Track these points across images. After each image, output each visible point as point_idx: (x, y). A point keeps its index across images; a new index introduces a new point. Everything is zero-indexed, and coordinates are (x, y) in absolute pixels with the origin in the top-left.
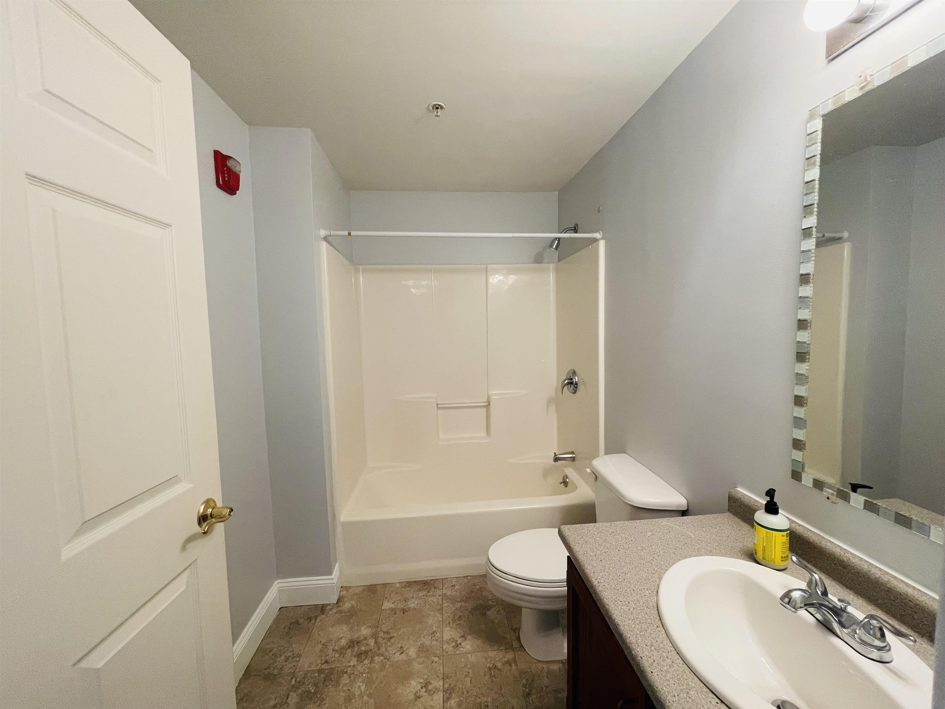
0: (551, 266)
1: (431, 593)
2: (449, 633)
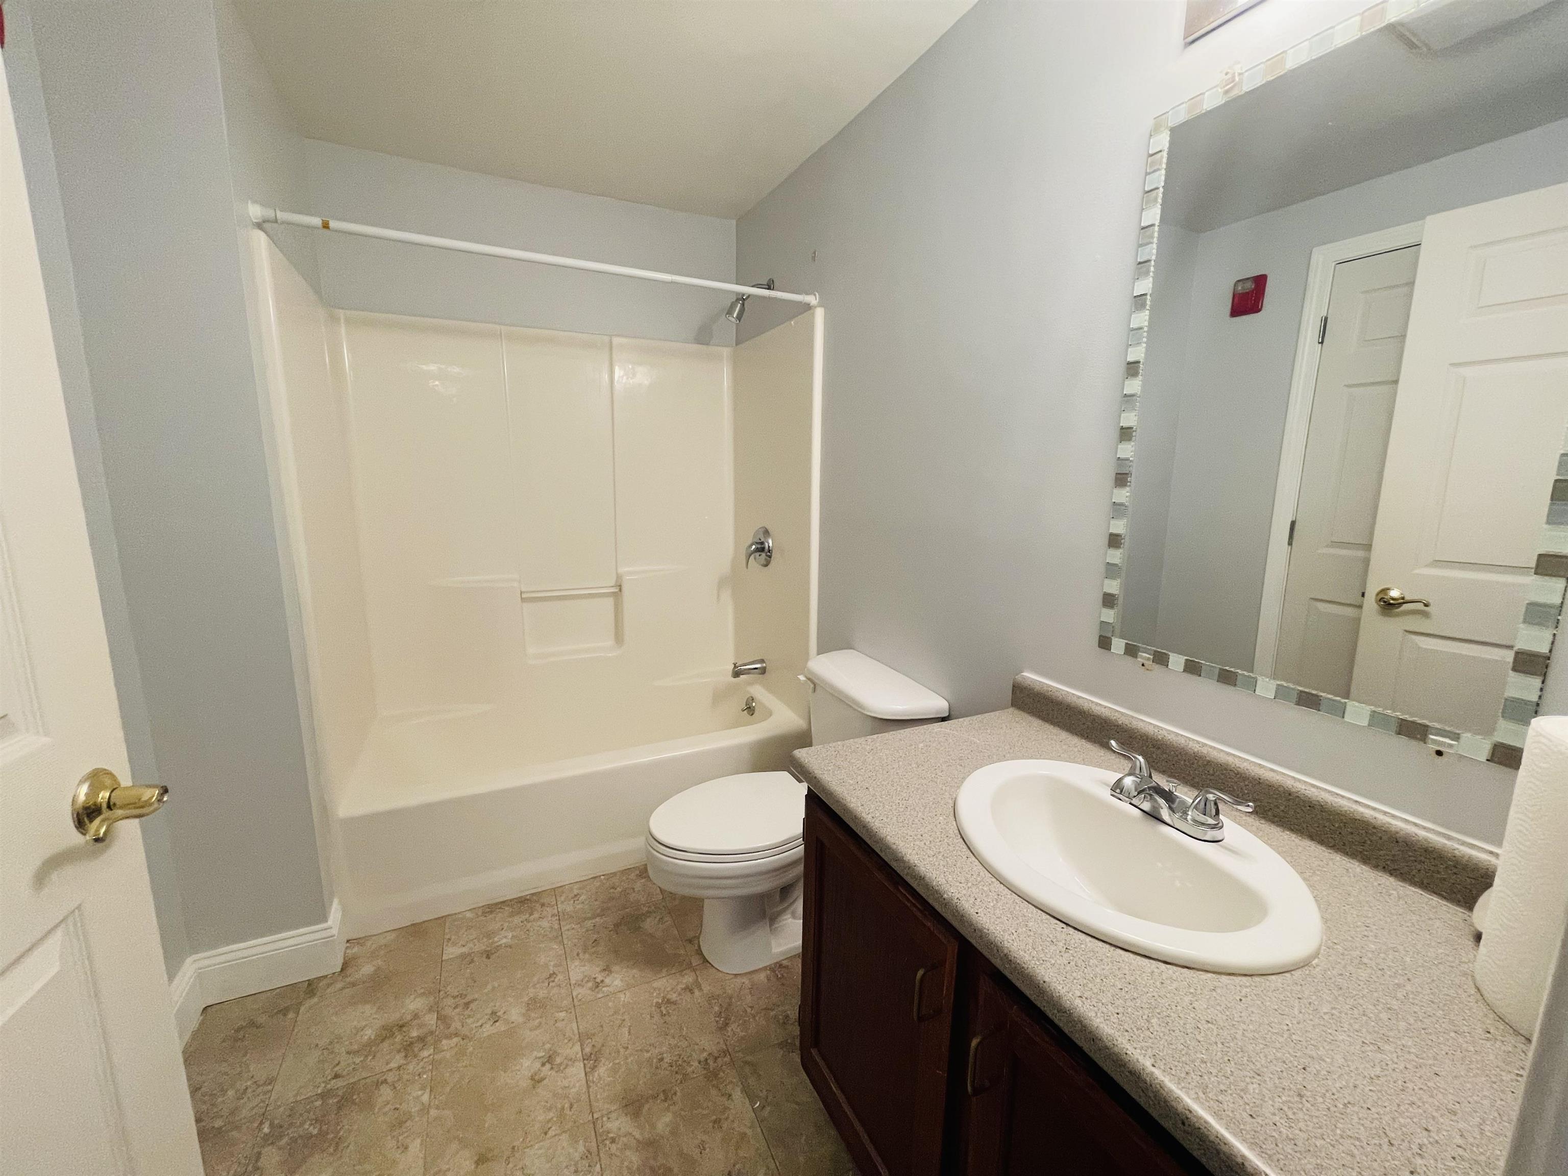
0: (726, 352)
1: (536, 915)
2: (578, 970)
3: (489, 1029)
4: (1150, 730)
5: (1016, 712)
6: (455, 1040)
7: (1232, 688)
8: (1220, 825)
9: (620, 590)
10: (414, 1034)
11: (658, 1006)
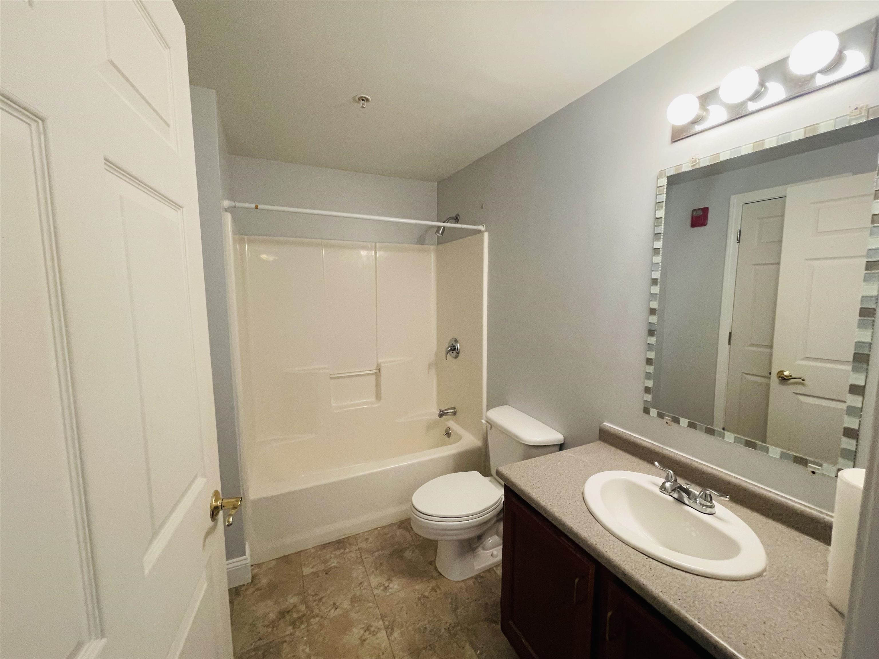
0: (432, 247)
1: (347, 550)
2: (375, 580)
3: (333, 613)
4: (672, 455)
5: (602, 443)
6: (318, 619)
7: (712, 437)
8: (713, 506)
9: (379, 372)
10: (295, 615)
11: (419, 599)
